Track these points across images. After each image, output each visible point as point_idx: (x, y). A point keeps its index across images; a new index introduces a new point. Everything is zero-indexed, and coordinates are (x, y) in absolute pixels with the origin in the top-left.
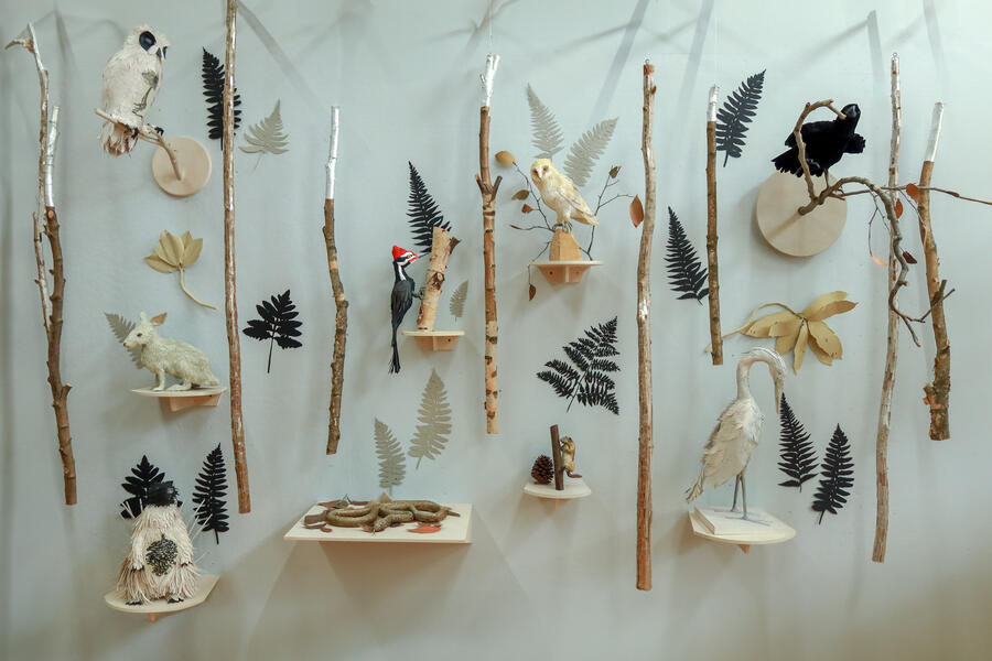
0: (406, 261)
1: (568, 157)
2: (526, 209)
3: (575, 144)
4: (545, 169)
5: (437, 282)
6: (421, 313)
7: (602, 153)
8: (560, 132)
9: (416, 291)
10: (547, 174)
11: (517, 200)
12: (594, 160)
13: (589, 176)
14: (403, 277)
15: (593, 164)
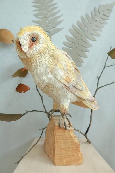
1: (67, 37)
2: (21, 88)
3: (73, 26)
4: (34, 40)
7: (99, 35)
8: (58, 15)
10: (37, 47)
11: (18, 77)
12: (91, 42)
13: (86, 57)
15: (91, 46)
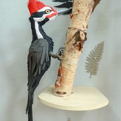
0: (44, 16)
5: (79, 42)
6: (59, 75)
9: (55, 52)
14: (40, 36)
